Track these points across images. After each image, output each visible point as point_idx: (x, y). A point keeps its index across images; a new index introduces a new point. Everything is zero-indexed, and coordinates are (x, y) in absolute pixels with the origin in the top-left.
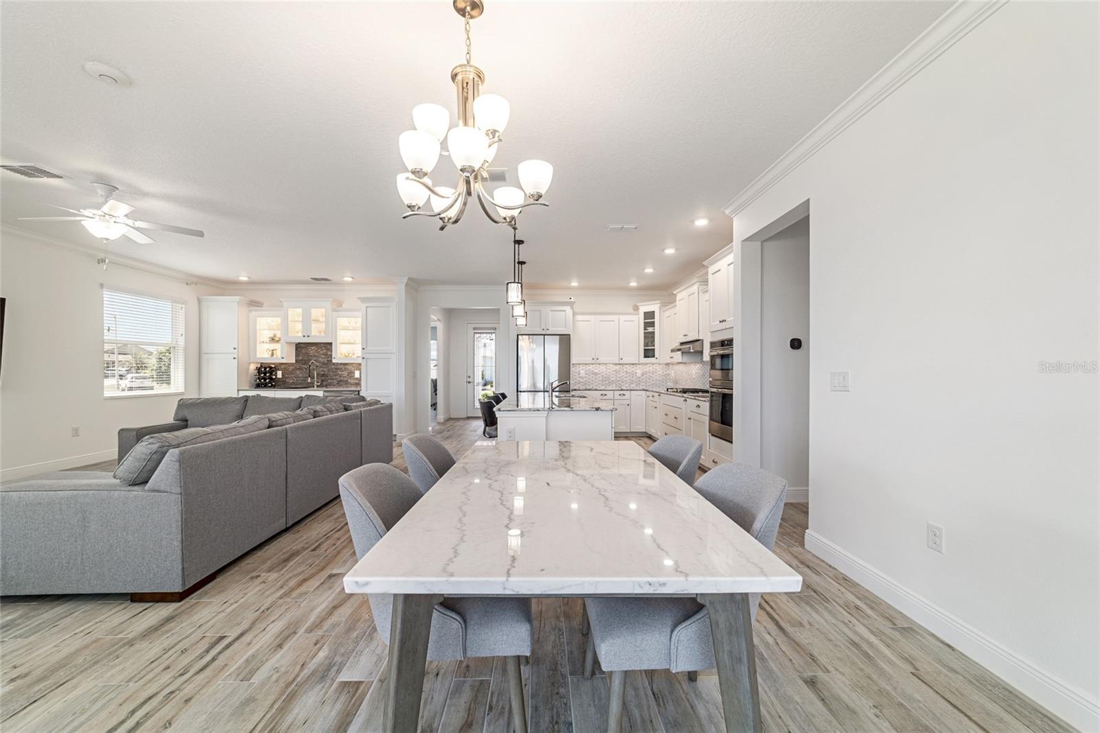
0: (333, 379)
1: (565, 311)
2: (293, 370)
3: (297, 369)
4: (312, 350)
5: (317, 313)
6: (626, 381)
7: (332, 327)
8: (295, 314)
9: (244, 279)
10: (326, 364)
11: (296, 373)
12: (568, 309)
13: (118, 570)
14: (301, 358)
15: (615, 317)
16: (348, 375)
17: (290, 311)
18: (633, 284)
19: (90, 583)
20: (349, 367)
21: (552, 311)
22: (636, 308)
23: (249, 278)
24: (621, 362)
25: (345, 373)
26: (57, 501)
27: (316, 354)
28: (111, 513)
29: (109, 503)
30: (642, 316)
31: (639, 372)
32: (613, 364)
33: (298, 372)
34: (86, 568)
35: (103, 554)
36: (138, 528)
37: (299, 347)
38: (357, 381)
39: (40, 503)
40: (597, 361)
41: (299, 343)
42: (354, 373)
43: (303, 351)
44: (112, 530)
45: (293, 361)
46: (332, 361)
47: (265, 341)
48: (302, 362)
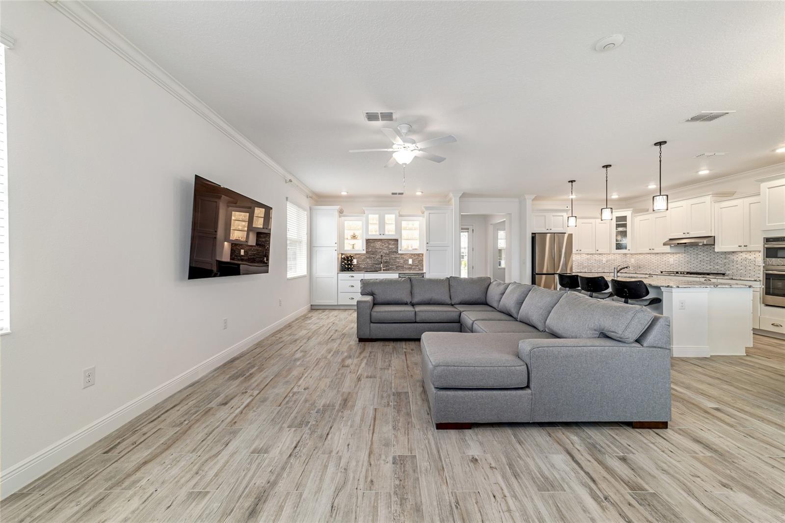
0: (393, 265)
1: (563, 216)
2: (364, 258)
3: (367, 258)
4: (378, 245)
5: (390, 218)
6: (595, 266)
7: (399, 228)
8: (374, 218)
9: (344, 193)
10: (388, 254)
11: (366, 260)
13: (627, 405)
14: (370, 250)
15: (594, 220)
16: (404, 262)
17: (370, 216)
19: (607, 414)
20: (405, 257)
21: (553, 216)
23: (347, 192)
24: (598, 252)
25: (402, 261)
26: (584, 354)
27: (381, 247)
28: (621, 363)
29: (620, 356)
30: (613, 220)
31: (604, 260)
32: (586, 254)
33: (368, 260)
34: (604, 403)
35: (616, 393)
36: (641, 374)
37: (368, 241)
38: (410, 267)
39: (572, 356)
40: (580, 252)
41: (369, 239)
42: (408, 261)
43: (372, 245)
44: (622, 375)
45: (364, 252)
46: (397, 252)
47: (349, 238)
48: (372, 253)
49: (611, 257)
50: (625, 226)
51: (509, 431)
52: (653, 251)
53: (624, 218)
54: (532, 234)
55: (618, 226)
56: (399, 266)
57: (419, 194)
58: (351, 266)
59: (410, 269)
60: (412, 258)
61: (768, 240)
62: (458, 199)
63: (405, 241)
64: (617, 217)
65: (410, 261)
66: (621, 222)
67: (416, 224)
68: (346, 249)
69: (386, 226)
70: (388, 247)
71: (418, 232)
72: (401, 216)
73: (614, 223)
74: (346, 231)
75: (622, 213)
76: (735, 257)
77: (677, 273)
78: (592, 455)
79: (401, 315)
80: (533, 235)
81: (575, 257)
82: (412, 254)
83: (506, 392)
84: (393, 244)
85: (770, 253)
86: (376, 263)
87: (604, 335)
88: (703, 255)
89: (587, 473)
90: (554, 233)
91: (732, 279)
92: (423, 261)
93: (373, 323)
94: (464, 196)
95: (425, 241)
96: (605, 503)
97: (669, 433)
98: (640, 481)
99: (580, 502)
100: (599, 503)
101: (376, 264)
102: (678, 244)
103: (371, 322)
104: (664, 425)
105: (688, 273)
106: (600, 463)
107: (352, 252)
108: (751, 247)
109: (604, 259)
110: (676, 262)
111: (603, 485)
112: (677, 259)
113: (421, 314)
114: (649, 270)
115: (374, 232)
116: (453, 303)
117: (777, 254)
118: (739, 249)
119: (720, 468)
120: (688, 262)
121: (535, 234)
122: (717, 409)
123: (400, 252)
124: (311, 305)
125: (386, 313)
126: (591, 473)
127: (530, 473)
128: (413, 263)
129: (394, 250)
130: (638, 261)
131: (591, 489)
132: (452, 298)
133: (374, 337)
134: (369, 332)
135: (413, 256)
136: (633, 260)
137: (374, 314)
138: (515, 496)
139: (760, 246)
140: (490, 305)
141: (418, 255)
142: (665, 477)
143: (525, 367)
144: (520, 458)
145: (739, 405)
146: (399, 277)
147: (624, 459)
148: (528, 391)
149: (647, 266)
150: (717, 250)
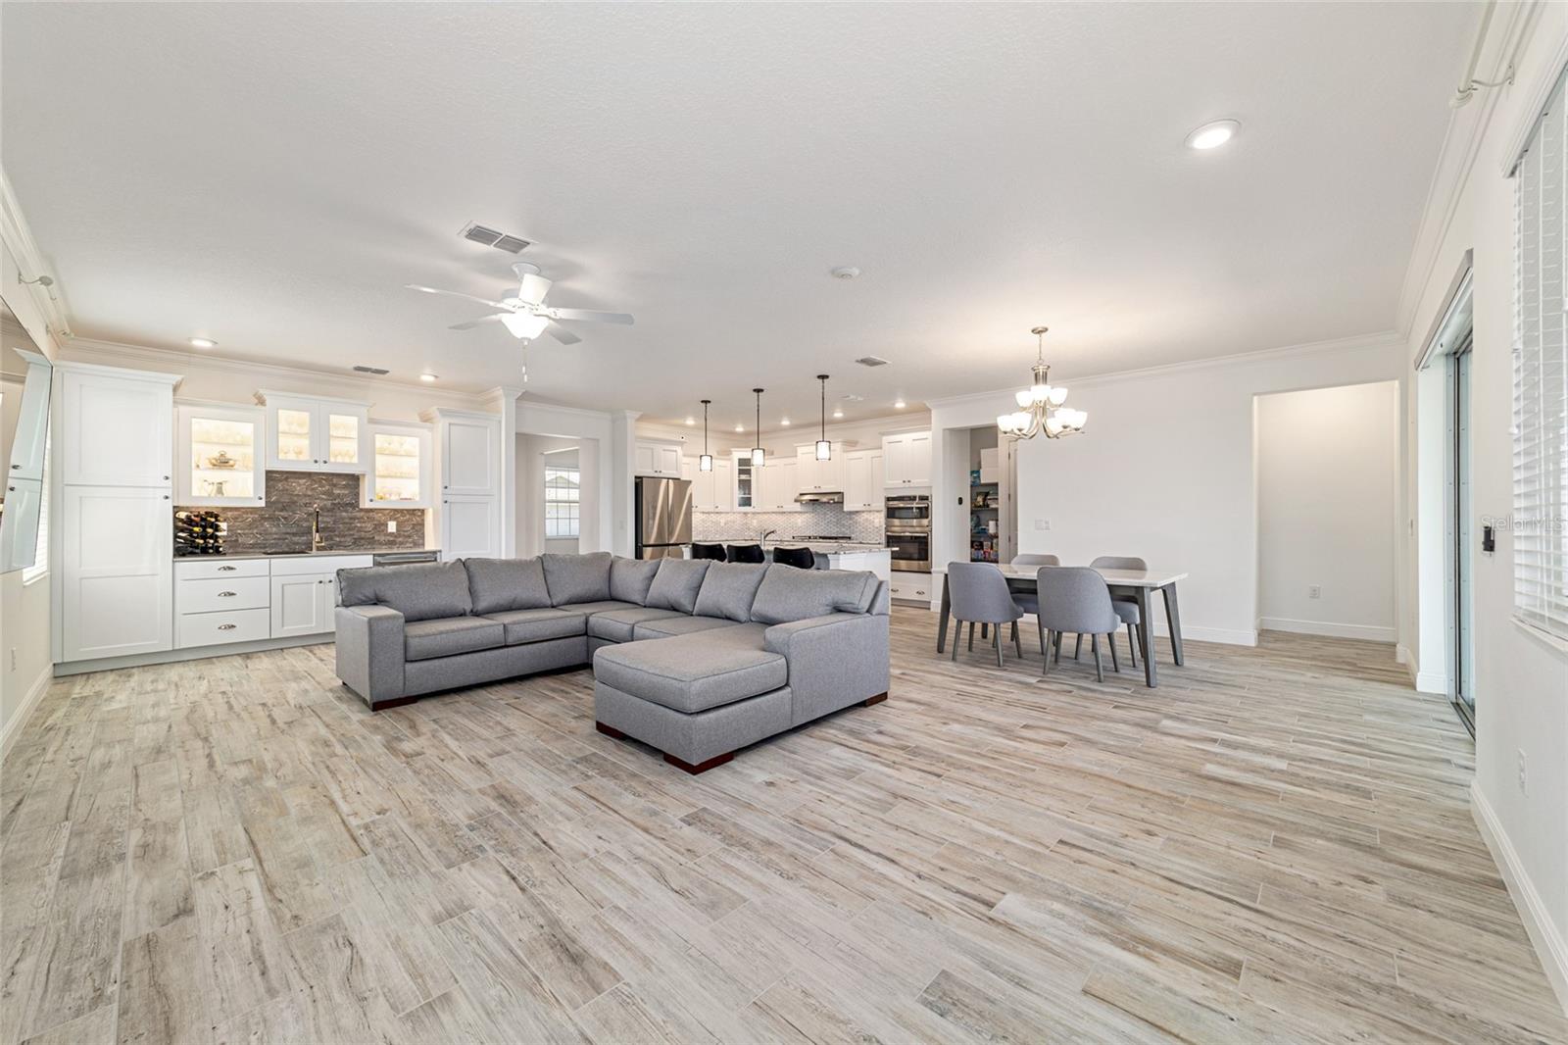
0: (344, 536)
1: (676, 451)
2: (254, 520)
3: (266, 519)
4: (299, 487)
5: (343, 424)
6: (712, 531)
7: (367, 449)
8: (295, 421)
9: (200, 341)
11: (262, 525)
12: (678, 449)
14: (276, 499)
16: (375, 528)
17: (285, 416)
18: (740, 429)
20: (377, 516)
21: (664, 451)
22: (728, 453)
23: (214, 343)
24: (717, 510)
25: (369, 526)
27: (309, 493)
30: (736, 462)
31: (725, 522)
33: (268, 524)
37: (271, 477)
38: (392, 539)
41: (275, 472)
42: (386, 526)
43: (282, 486)
45: (262, 504)
46: (355, 505)
47: (204, 463)
48: (280, 506)
49: (730, 517)
50: (748, 472)
51: (771, 748)
52: (781, 510)
53: (748, 462)
54: (636, 477)
55: (741, 472)
56: (363, 539)
57: (427, 378)
58: (216, 541)
59: (391, 543)
60: (395, 519)
61: (889, 499)
62: (513, 401)
63: (383, 480)
64: (740, 460)
65: (392, 527)
66: (745, 466)
67: (411, 444)
68: (195, 493)
69: (331, 442)
70: (329, 494)
71: (416, 462)
72: (372, 421)
73: (736, 468)
74: (195, 446)
75: (745, 454)
76: (856, 517)
77: (810, 537)
78: (858, 738)
79: (478, 637)
80: (638, 480)
81: (696, 518)
82: (395, 510)
83: (768, 697)
84: (345, 487)
85: (891, 513)
86: (294, 530)
87: (838, 610)
88: (830, 514)
89: (867, 753)
90: (669, 479)
91: (861, 543)
92: (423, 525)
93: (412, 661)
94: (526, 397)
95: (440, 483)
96: (897, 766)
97: (889, 701)
98: (901, 742)
99: (882, 773)
100: (893, 768)
101: (294, 534)
102: (810, 501)
103: (406, 661)
104: (883, 697)
105: (820, 537)
106: (868, 741)
107: (214, 503)
108: (874, 506)
109: (722, 520)
110: (806, 523)
111: (884, 755)
112: (805, 520)
113: (517, 628)
115: (295, 453)
116: (555, 604)
117: (894, 514)
118: (864, 509)
119: (934, 714)
120: (819, 524)
121: (641, 478)
122: (903, 674)
123: (365, 504)
124: (54, 665)
125: (444, 636)
126: (869, 751)
127: (827, 771)
128: (397, 530)
129: (347, 500)
131: (880, 762)
132: (551, 593)
133: (414, 692)
134: (401, 684)
135: (395, 513)
136: (755, 521)
137: (413, 643)
138: (835, 793)
139: (881, 505)
140: (623, 598)
141: (412, 512)
142: (913, 733)
143: (784, 660)
144: (806, 764)
145: (912, 666)
146: (377, 564)
147: (880, 732)
148: (788, 690)
150: (845, 509)
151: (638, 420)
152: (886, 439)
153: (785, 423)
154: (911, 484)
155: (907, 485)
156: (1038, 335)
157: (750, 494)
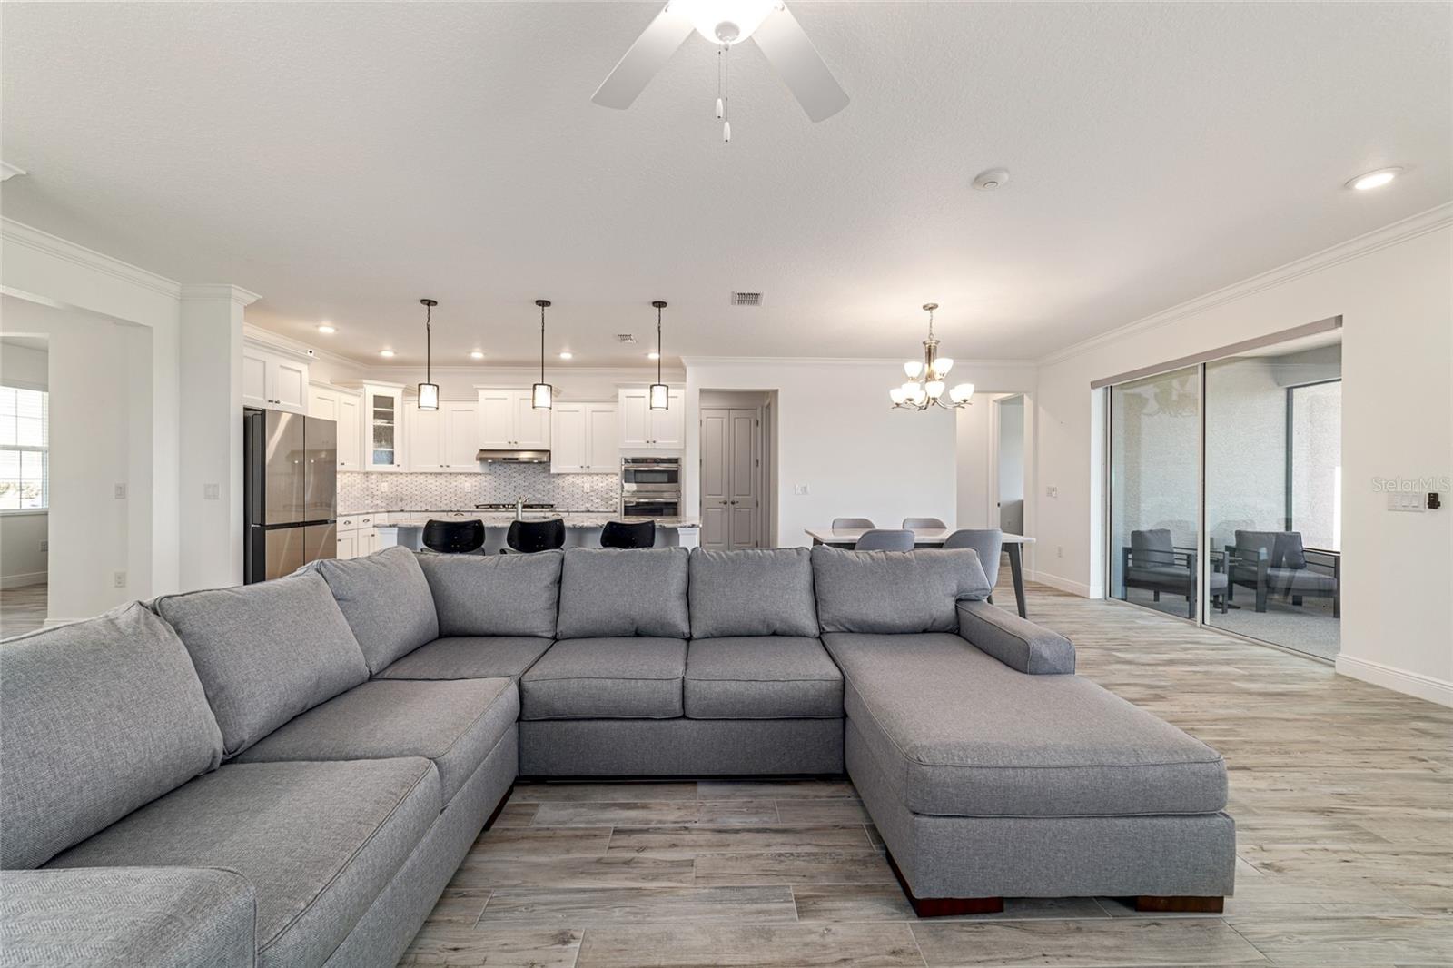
1: (300, 372)
22: (358, 386)
30: (370, 401)
50: (389, 417)
52: (448, 470)
53: (389, 402)
54: (246, 409)
55: (377, 415)
61: (629, 460)
66: (384, 407)
75: (385, 391)
80: (248, 413)
85: (629, 477)
88: (520, 477)
102: (504, 459)
108: (597, 468)
110: (476, 488)
112: (478, 484)
114: (422, 504)
117: (633, 478)
120: (496, 489)
130: (398, 488)
149: (418, 498)
150: (552, 472)
151: (247, 308)
152: (623, 392)
153: (477, 355)
154: (657, 446)
155: (650, 446)
156: (928, 312)
157: (393, 448)
